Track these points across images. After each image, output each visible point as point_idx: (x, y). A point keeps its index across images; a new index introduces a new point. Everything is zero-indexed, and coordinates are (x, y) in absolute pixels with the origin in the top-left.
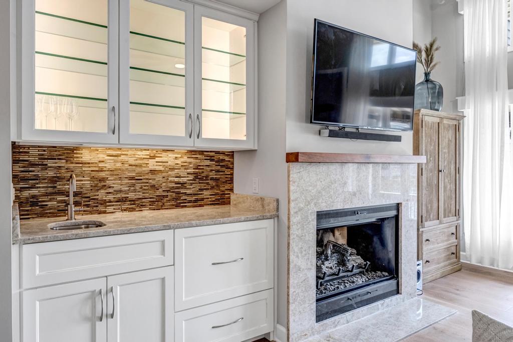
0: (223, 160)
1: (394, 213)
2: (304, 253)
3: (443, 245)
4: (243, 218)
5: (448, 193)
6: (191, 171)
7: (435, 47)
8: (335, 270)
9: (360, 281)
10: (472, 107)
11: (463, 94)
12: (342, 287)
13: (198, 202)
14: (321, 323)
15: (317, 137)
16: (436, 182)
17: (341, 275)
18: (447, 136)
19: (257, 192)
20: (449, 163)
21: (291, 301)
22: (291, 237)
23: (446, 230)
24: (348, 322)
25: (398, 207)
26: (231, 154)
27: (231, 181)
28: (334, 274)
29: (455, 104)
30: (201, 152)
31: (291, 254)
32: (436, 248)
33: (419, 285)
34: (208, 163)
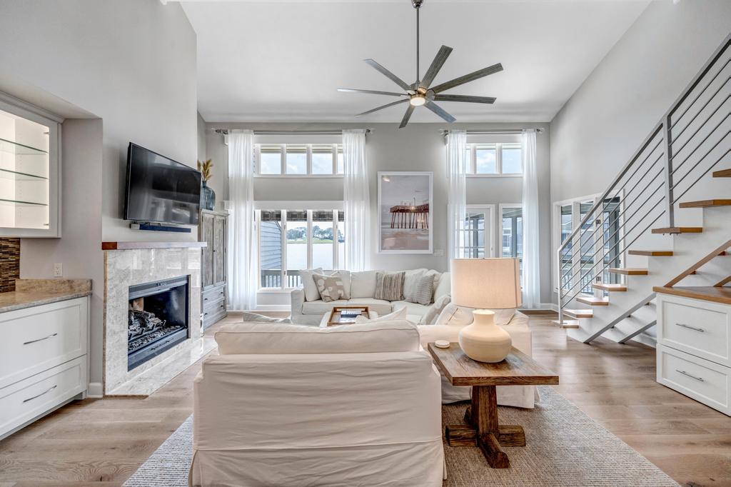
0: (7, 247)
1: (185, 282)
2: (118, 319)
3: (215, 301)
4: (58, 299)
5: (219, 265)
7: (210, 164)
8: (138, 331)
9: (159, 335)
10: (234, 208)
11: (228, 199)
12: (145, 343)
14: (131, 371)
15: (128, 229)
16: (211, 259)
17: (144, 334)
18: (218, 227)
19: (61, 275)
20: (220, 245)
21: (107, 359)
22: (108, 308)
23: (218, 291)
24: (152, 366)
25: (188, 278)
26: (17, 241)
28: (137, 335)
29: (223, 205)
31: (108, 321)
32: (212, 304)
33: (202, 330)
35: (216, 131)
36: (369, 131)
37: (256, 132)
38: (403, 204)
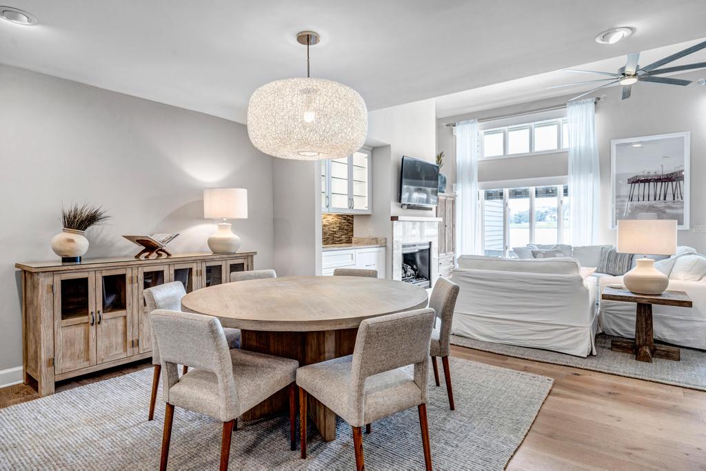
0: (348, 219)
1: (427, 247)
3: (447, 267)
5: (449, 238)
6: (338, 225)
7: (443, 154)
9: (415, 281)
10: (460, 190)
11: (456, 182)
13: (340, 242)
15: (401, 209)
16: (444, 232)
18: (449, 206)
19: (372, 235)
20: (450, 221)
23: (449, 259)
25: (430, 243)
26: (352, 217)
27: (352, 231)
29: (452, 187)
30: (341, 216)
31: (394, 262)
32: (444, 269)
34: (344, 221)
35: (447, 126)
36: (599, 99)
37: (480, 120)
38: (646, 174)
